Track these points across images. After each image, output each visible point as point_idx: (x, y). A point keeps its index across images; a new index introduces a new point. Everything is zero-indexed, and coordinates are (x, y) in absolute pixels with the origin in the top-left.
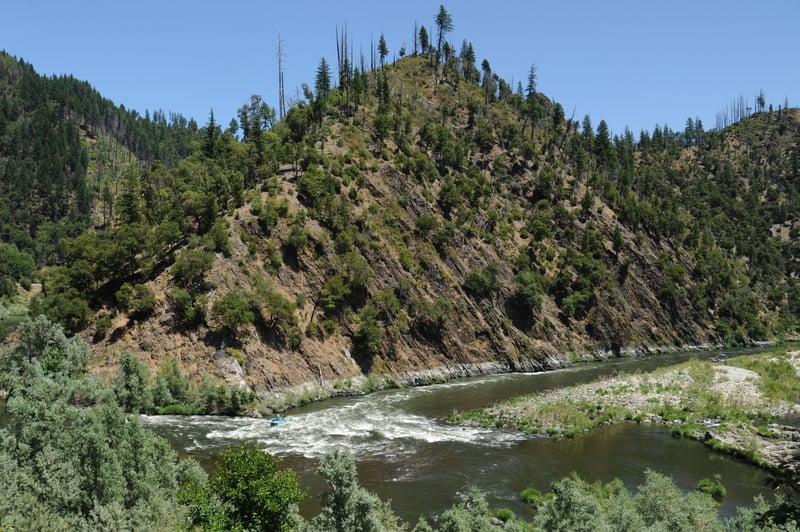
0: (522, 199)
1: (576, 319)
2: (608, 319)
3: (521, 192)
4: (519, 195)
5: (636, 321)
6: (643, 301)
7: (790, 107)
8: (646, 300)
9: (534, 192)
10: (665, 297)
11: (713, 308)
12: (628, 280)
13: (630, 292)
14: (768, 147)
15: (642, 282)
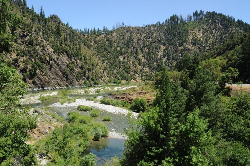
0: (25, 44)
1: (29, 79)
2: (40, 79)
3: (25, 43)
4: (24, 43)
5: (54, 80)
6: (57, 75)
7: (130, 26)
8: (58, 74)
9: (29, 43)
10: (64, 74)
11: (85, 76)
12: (52, 69)
13: (53, 72)
14: (123, 36)
15: (57, 69)
